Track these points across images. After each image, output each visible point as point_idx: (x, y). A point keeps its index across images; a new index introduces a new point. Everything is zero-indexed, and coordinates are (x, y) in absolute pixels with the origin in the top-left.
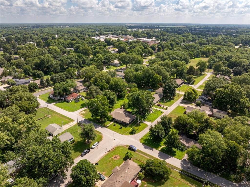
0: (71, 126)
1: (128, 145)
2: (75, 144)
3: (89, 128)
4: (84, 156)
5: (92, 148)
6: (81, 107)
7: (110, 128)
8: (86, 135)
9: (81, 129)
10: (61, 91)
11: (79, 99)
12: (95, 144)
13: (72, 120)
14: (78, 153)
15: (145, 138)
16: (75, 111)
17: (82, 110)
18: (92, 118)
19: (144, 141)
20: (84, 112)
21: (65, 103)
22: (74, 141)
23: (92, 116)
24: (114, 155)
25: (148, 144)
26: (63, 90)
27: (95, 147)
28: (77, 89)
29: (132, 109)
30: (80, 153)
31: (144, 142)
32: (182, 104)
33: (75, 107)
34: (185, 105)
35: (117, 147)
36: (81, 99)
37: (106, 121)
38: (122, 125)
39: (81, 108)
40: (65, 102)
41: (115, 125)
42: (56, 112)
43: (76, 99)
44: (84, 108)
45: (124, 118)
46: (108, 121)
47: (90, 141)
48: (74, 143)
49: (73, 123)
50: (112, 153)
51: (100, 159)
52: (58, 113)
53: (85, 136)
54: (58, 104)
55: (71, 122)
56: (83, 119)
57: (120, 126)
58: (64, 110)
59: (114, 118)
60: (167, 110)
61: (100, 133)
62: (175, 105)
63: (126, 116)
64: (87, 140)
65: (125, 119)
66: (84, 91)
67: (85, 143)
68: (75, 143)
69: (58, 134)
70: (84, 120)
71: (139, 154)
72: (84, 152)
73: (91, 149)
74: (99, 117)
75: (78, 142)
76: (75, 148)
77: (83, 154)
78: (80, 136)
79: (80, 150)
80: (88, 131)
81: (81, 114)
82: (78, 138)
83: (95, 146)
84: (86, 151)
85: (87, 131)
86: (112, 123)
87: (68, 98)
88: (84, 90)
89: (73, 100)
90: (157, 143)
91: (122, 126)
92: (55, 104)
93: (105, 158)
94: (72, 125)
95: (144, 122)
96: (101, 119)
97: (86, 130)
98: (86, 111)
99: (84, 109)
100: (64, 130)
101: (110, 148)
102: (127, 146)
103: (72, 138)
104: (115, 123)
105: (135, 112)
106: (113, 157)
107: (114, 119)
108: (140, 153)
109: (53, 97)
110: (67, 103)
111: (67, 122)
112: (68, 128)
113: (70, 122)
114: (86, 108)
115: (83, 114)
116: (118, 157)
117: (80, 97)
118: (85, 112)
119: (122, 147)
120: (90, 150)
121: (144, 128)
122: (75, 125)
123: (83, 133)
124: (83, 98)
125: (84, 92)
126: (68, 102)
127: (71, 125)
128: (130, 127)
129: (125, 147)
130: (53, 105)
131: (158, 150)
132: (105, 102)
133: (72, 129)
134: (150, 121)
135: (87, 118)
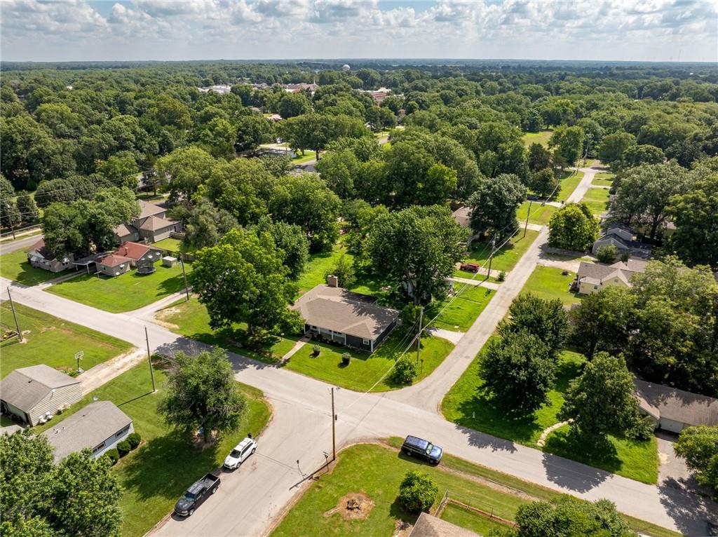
0: (122, 371)
1: (394, 439)
2: (143, 455)
3: (206, 370)
4: (189, 515)
5: (227, 469)
6: (163, 290)
7: (297, 367)
8: (193, 409)
9: (166, 379)
10: (77, 232)
11: (151, 262)
12: (239, 448)
13: (123, 347)
14: (159, 501)
15: (459, 399)
16: (138, 307)
17: (168, 304)
18: (213, 333)
19: (458, 409)
20: (175, 310)
21: (94, 281)
22: (133, 443)
23: (213, 324)
24: (342, 495)
25: (482, 423)
26: (82, 230)
27: (240, 463)
28: (141, 227)
29: (372, 288)
30: (168, 502)
31: (460, 415)
32: (547, 259)
33: (135, 293)
34: (561, 262)
35: (349, 453)
36: (160, 262)
37: (276, 339)
38: (347, 350)
39: (161, 294)
40: (94, 279)
41: (316, 354)
42: (55, 319)
43: (139, 263)
44: (177, 294)
45: (352, 323)
46: (283, 340)
47: (214, 433)
48: (136, 451)
49: (129, 358)
50: (330, 483)
51: (274, 526)
52: (62, 321)
53: (188, 412)
54: (65, 286)
55: (120, 354)
56: (171, 338)
57: (338, 357)
58: (91, 306)
59: (310, 323)
60: (503, 284)
61: (258, 393)
62: (524, 264)
63: (360, 313)
64: (197, 432)
65: (356, 324)
66: (172, 237)
67: (191, 447)
68: (143, 449)
69: (59, 413)
70: (179, 340)
71: (459, 479)
72: (189, 495)
73: (222, 476)
74: (244, 326)
75: (155, 443)
76: (140, 475)
77: (186, 506)
78: (166, 413)
79: (170, 482)
80: (202, 388)
81: (162, 317)
82: (154, 424)
83: (239, 460)
84: (200, 487)
85: (197, 387)
86: (300, 345)
87: (105, 263)
88: (173, 231)
89: (128, 268)
90: (519, 415)
91: (347, 355)
92: (50, 285)
93: (297, 513)
94: (126, 364)
95: (434, 333)
96: (250, 334)
97: (193, 382)
98: (184, 306)
99: (175, 300)
100: (84, 393)
101: (313, 463)
102: (392, 441)
103: (127, 428)
104: (318, 346)
105: (387, 297)
106: (341, 507)
107: (307, 327)
108: (457, 469)
109: (42, 261)
110: (102, 281)
111: (103, 355)
112: (105, 381)
113: (116, 354)
114: (186, 295)
115: (172, 320)
116: (364, 505)
117: (155, 256)
118: (178, 311)
119: (370, 450)
120: (219, 482)
121: (440, 357)
122: (138, 366)
123: (176, 398)
124: (167, 258)
125: (171, 240)
126: (106, 276)
127: (122, 368)
128: (380, 354)
129: (383, 445)
130: (43, 290)
131: (535, 447)
132: (269, 256)
133: (122, 386)
134: (456, 327)
135: (191, 333)
